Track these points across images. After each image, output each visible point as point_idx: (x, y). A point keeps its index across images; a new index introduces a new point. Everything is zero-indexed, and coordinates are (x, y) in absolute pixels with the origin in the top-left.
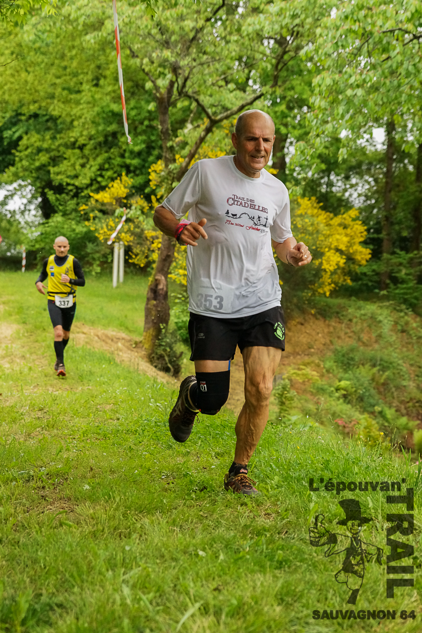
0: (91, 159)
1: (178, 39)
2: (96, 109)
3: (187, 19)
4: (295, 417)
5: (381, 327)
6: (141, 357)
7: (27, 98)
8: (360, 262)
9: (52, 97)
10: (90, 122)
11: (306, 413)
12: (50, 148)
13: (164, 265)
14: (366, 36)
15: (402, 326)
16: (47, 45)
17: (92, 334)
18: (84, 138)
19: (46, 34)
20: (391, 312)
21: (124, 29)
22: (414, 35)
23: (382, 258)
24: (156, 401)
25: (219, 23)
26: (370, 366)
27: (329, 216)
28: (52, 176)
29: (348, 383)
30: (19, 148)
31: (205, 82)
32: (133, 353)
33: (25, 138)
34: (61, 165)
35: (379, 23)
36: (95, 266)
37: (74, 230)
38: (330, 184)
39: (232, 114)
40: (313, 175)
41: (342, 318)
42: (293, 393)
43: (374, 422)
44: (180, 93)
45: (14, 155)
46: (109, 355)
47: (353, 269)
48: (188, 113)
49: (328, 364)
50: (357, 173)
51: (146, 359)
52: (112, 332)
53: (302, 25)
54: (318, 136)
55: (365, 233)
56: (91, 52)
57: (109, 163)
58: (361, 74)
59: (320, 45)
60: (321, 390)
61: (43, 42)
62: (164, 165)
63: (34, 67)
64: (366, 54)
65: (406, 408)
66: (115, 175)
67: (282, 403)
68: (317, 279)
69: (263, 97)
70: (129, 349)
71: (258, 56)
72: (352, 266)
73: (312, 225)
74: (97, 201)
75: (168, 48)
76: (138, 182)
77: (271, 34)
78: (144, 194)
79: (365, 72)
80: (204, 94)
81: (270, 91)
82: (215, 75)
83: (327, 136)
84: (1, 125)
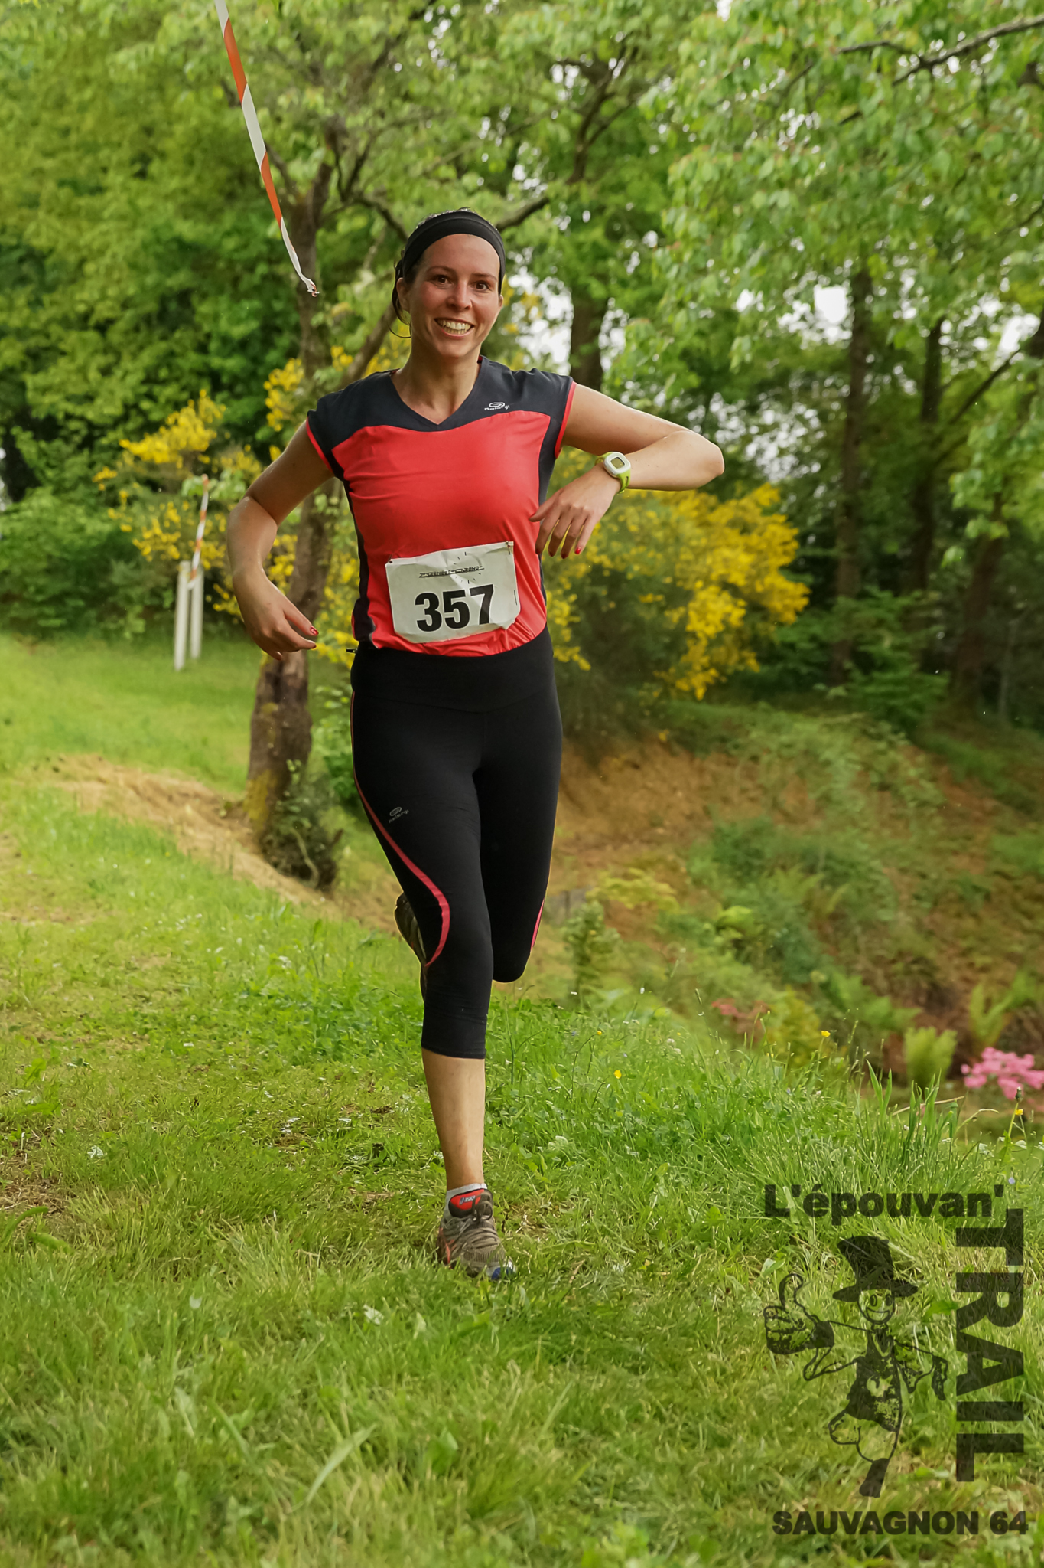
0: (126, 356)
1: (342, 61)
2: (140, 233)
3: (365, 14)
4: (613, 992)
5: (829, 778)
6: (239, 840)
8: (778, 615)
9: (33, 203)
10: (124, 265)
11: (642, 983)
12: (26, 327)
14: (802, 60)
15: (881, 775)
16: (24, 76)
17: (121, 783)
18: (109, 303)
19: (20, 49)
20: (855, 740)
21: (210, 37)
22: (921, 59)
23: (835, 609)
25: (444, 25)
26: (803, 870)
27: (705, 502)
28: (30, 395)
29: (746, 911)
31: (406, 169)
32: (219, 831)
34: (52, 370)
35: (835, 27)
36: (131, 617)
37: (81, 529)
38: (711, 424)
40: (668, 401)
41: (734, 752)
42: (612, 933)
43: (808, 1009)
44: (345, 194)
46: (161, 834)
47: (762, 634)
48: (364, 244)
49: (698, 866)
50: (777, 398)
51: (251, 847)
52: (169, 778)
53: (647, 32)
54: (681, 305)
55: (795, 545)
56: (127, 95)
57: (169, 366)
58: (788, 155)
59: (688, 83)
60: (680, 929)
61: (12, 67)
62: (301, 372)
64: (802, 106)
65: (888, 977)
66: (185, 395)
67: (583, 960)
68: (673, 657)
69: (546, 209)
70: (211, 821)
71: (538, 107)
72: (760, 626)
73: (665, 524)
74: (137, 458)
75: (316, 84)
76: (240, 413)
77: (571, 54)
78: (254, 443)
79: (798, 149)
80: (404, 198)
81: (566, 192)
82: (430, 154)
83: (702, 306)
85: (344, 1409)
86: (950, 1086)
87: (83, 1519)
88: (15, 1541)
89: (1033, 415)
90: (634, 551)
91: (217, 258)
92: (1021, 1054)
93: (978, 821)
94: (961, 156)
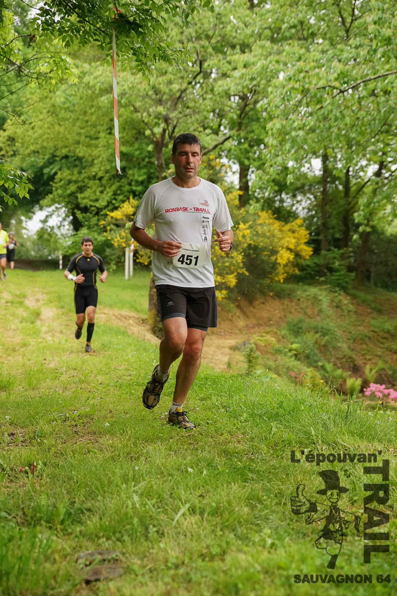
0: (107, 187)
1: (168, 97)
2: (110, 151)
3: (175, 83)
4: (259, 371)
5: (321, 305)
6: (146, 330)
7: (60, 144)
8: (304, 257)
9: (78, 143)
12: (77, 180)
14: (305, 92)
15: (336, 303)
16: (74, 105)
17: (111, 314)
18: (102, 172)
19: (72, 97)
20: (328, 293)
21: (129, 92)
22: (340, 90)
23: (321, 254)
25: (198, 85)
26: (314, 332)
27: (281, 224)
28: (79, 200)
29: (298, 345)
30: (55, 181)
32: (140, 327)
33: (59, 173)
34: (86, 192)
36: (112, 265)
37: (97, 239)
38: (282, 201)
39: (209, 151)
40: (269, 194)
41: (292, 298)
42: (258, 353)
43: (317, 374)
44: (171, 137)
45: (51, 186)
46: (123, 329)
47: (300, 263)
49: (283, 332)
50: (302, 192)
51: (150, 332)
52: (125, 312)
53: (258, 85)
54: (271, 166)
55: (308, 236)
56: (105, 110)
57: (120, 190)
58: (302, 120)
59: (271, 99)
60: (278, 351)
61: (70, 103)
63: (65, 121)
64: (305, 105)
65: (341, 363)
66: (125, 198)
67: (250, 361)
68: (273, 271)
69: (231, 139)
70: (138, 324)
71: (227, 109)
72: (299, 260)
73: (269, 231)
74: (112, 218)
75: (161, 105)
77: (236, 92)
79: (305, 118)
81: (236, 134)
82: (195, 124)
83: (278, 166)
84: (41, 164)
85: (183, 498)
86: (360, 395)
87: (107, 533)
88: (87, 541)
89: (378, 195)
90: (261, 239)
91: (133, 157)
92: (381, 385)
93: (366, 316)
94: (353, 118)
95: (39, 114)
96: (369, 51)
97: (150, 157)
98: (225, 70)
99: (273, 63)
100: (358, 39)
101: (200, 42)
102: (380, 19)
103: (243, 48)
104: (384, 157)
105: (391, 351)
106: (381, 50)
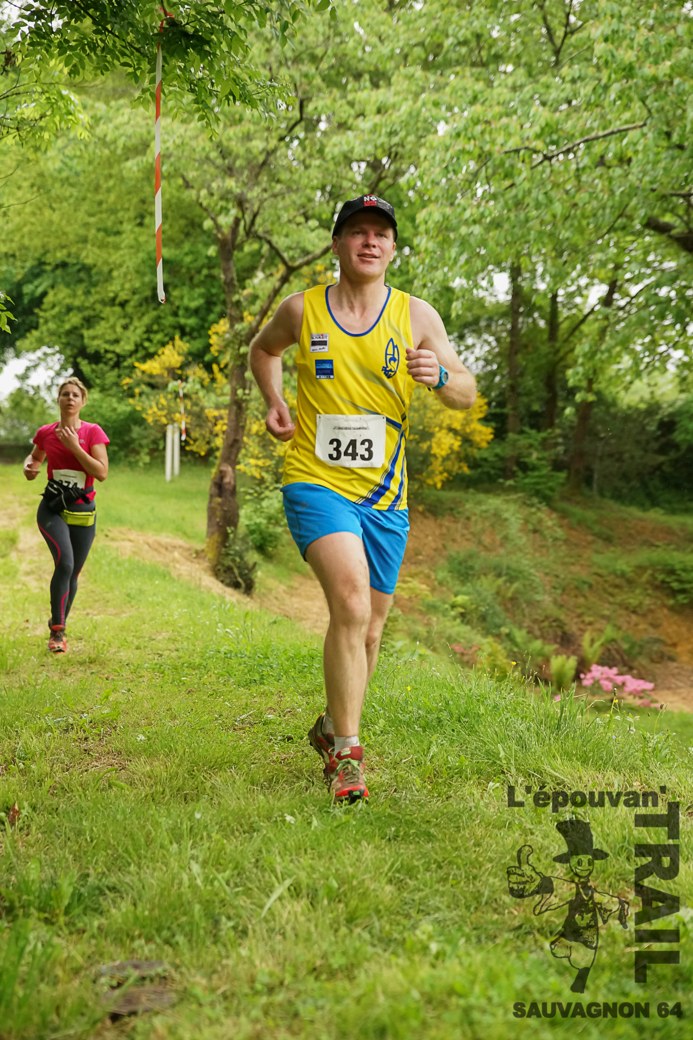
0: (135, 319)
1: (244, 164)
2: (142, 255)
3: (256, 139)
4: (400, 642)
5: (507, 527)
6: (203, 570)
7: (53, 242)
8: (478, 444)
9: (84, 240)
10: (133, 272)
11: (415, 638)
12: (83, 306)
13: (230, 453)
14: (484, 157)
15: (534, 525)
16: (77, 174)
17: (141, 541)
18: (126, 292)
19: (76, 161)
20: (520, 507)
21: (175, 153)
22: (545, 155)
23: (507, 440)
24: (225, 626)
25: (296, 142)
26: (495, 576)
28: (86, 341)
29: (466, 598)
30: (44, 307)
31: (279, 218)
32: (192, 565)
33: (51, 293)
34: (97, 327)
35: (500, 140)
36: (142, 455)
37: (114, 410)
39: (315, 258)
41: (457, 515)
42: (397, 612)
43: (500, 647)
44: (248, 233)
45: (37, 315)
46: (162, 568)
47: (470, 454)
48: (259, 258)
49: (441, 575)
50: (474, 331)
51: (209, 573)
52: (166, 538)
53: (402, 144)
54: (425, 286)
55: (485, 407)
56: (133, 183)
57: (159, 324)
58: (479, 206)
59: (426, 170)
60: (432, 608)
61: (71, 169)
62: (228, 326)
63: (61, 202)
64: (484, 181)
65: (540, 629)
66: (167, 339)
70: (188, 559)
71: (346, 184)
72: (469, 450)
73: (418, 398)
74: (143, 372)
75: (231, 176)
76: (196, 347)
77: (362, 156)
78: (203, 362)
79: (483, 203)
80: (278, 234)
82: (291, 210)
84: (19, 277)
85: (279, 868)
86: (575, 685)
87: (146, 931)
89: (607, 338)
91: (182, 267)
92: (611, 667)
93: (584, 547)
94: (568, 204)
95: (15, 189)
96: (594, 89)
97: (210, 267)
98: (344, 116)
99: (430, 106)
100: (576, 67)
101: (300, 66)
102: (615, 32)
103: (375, 79)
104: (620, 271)
105: (627, 608)
106: (615, 88)
